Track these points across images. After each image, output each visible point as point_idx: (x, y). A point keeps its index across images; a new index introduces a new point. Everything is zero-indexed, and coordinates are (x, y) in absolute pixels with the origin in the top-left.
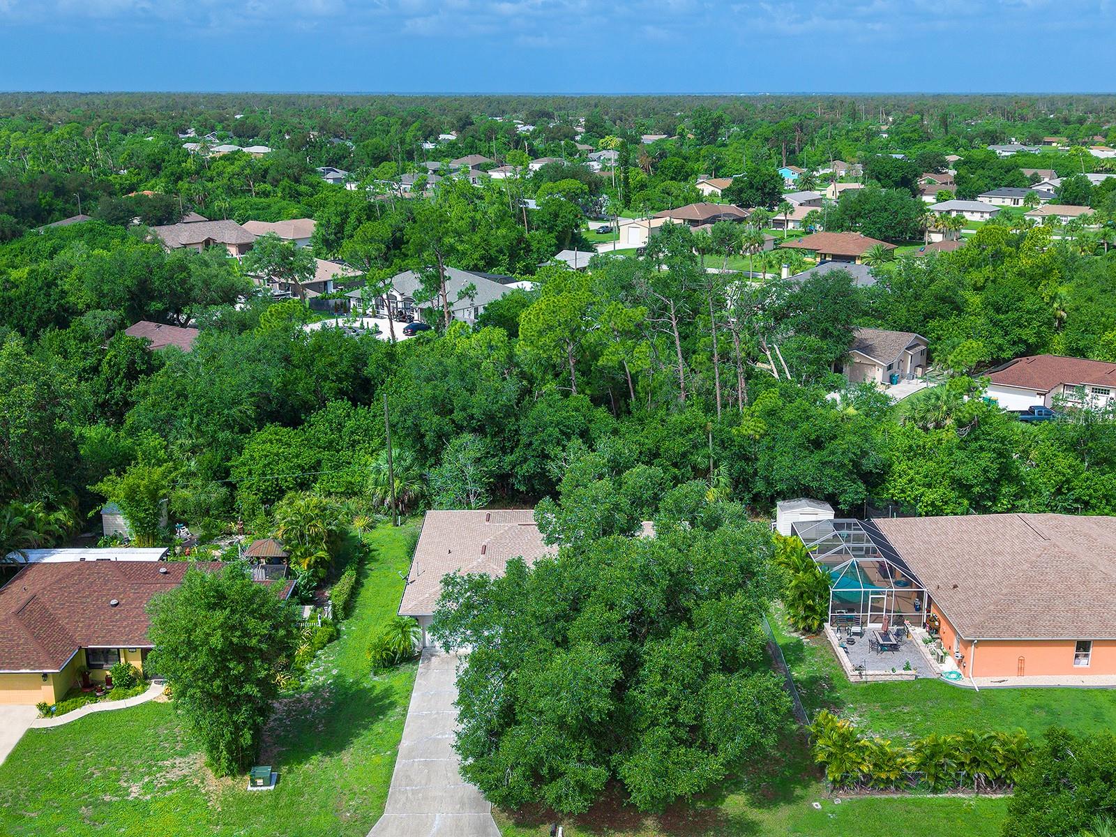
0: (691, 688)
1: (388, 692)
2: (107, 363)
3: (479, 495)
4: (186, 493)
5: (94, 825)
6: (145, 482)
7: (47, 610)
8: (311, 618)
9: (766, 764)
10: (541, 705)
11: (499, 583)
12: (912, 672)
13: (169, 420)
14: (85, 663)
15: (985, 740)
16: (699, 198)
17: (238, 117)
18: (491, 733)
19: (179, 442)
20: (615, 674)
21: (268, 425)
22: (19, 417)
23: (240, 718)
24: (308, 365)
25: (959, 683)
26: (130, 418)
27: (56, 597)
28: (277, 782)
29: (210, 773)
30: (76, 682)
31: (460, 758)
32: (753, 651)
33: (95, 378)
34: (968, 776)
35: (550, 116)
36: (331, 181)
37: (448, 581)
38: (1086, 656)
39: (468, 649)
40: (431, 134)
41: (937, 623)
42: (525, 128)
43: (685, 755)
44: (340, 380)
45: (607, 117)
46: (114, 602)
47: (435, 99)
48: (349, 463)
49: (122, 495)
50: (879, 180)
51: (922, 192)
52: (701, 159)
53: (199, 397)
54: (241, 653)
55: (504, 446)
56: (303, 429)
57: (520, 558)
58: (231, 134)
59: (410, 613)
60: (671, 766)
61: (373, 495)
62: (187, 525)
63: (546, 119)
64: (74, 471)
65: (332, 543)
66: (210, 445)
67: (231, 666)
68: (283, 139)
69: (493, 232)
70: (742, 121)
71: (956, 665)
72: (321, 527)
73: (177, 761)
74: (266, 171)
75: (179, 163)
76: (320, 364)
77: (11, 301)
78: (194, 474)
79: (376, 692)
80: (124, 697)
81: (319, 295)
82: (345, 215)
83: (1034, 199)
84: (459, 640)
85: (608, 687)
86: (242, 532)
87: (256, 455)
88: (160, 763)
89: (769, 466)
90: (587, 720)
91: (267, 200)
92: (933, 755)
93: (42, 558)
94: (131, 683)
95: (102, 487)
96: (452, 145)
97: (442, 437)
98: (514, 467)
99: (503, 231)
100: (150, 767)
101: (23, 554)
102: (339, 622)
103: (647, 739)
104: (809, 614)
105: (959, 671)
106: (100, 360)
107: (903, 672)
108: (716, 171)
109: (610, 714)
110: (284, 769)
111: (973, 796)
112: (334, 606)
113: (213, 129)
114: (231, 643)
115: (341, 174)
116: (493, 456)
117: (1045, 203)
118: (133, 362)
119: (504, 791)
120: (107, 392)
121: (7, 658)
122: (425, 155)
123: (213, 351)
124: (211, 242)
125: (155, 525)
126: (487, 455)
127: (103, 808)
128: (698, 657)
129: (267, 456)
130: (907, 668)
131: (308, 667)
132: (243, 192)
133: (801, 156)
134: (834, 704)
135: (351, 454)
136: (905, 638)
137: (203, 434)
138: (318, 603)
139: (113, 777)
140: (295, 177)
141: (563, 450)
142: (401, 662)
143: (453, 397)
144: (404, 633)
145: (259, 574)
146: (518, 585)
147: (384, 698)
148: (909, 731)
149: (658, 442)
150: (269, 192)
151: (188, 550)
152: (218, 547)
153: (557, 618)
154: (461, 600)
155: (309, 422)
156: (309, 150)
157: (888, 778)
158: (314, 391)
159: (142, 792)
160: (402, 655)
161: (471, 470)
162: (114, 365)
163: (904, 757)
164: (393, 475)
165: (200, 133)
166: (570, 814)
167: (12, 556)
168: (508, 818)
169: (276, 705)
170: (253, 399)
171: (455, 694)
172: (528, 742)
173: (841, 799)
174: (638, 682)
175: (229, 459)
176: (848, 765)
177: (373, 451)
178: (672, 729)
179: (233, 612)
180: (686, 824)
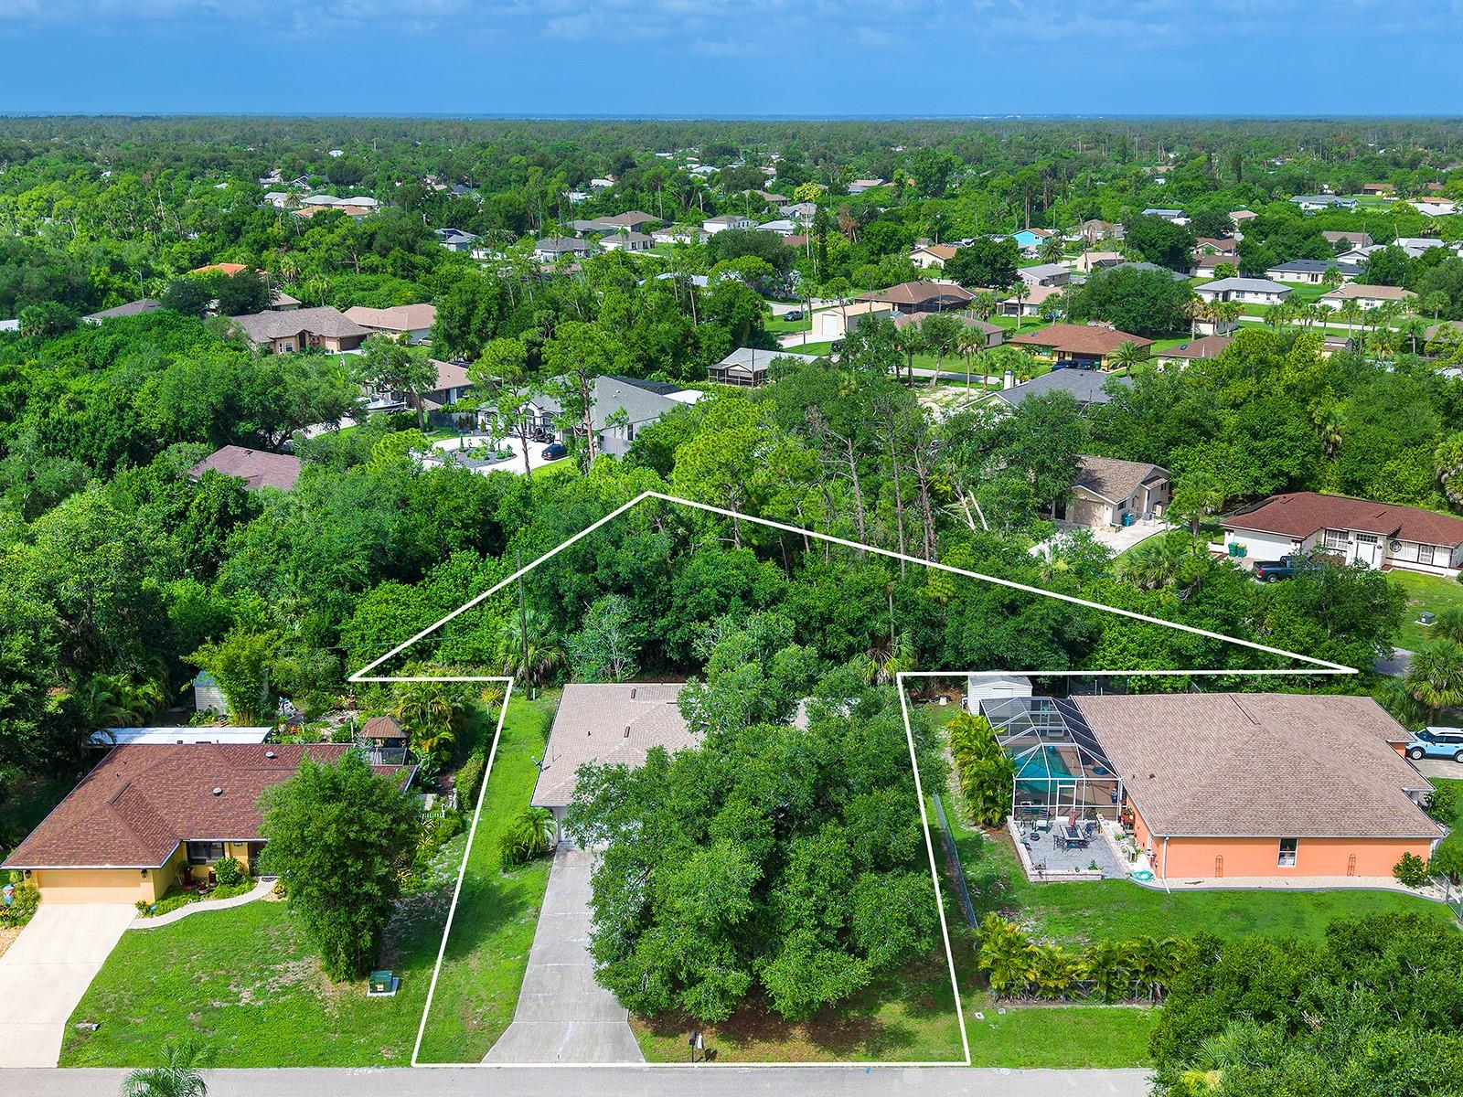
0: (841, 888)
1: (518, 892)
2: (196, 507)
3: (626, 665)
4: (290, 662)
5: (204, 1032)
6: (246, 652)
7: (144, 799)
8: (434, 808)
9: (929, 971)
10: (678, 905)
11: (638, 774)
12: (1098, 872)
13: (269, 575)
14: (185, 857)
15: (1162, 946)
16: (914, 275)
17: (334, 153)
18: (628, 935)
19: (281, 601)
20: (755, 872)
21: (383, 581)
22: (105, 579)
23: (359, 918)
24: (429, 509)
25: (1150, 884)
26: (224, 574)
27: (153, 785)
28: (398, 988)
29: (326, 978)
30: (176, 878)
31: (594, 961)
32: (906, 849)
33: (182, 525)
34: (1143, 985)
35: (733, 153)
36: (453, 248)
37: (584, 772)
38: (1293, 855)
39: (604, 845)
40: (580, 179)
41: (1131, 817)
42: (702, 169)
43: (830, 959)
44: (466, 527)
45: (806, 154)
46: (217, 790)
47: (586, 127)
48: (476, 626)
49: (220, 666)
50: (1142, 250)
51: (1197, 265)
52: (921, 217)
53: (305, 551)
54: (359, 849)
55: (654, 609)
56: (423, 586)
57: (661, 747)
58: (326, 178)
59: (544, 804)
60: (814, 970)
61: (504, 663)
62: (291, 698)
63: (728, 157)
64: (163, 638)
65: (457, 721)
66: (316, 605)
67: (349, 862)
68: (392, 188)
69: (653, 326)
70: (980, 160)
71: (1148, 864)
72: (445, 705)
73: (291, 965)
74: (372, 236)
75: (264, 227)
76: (443, 508)
77: (77, 426)
78: (298, 640)
79: (505, 891)
80: (230, 895)
81: (440, 406)
82: (471, 306)
83: (1336, 276)
84: (595, 835)
85: (747, 886)
86: (354, 707)
87: (370, 617)
88: (272, 967)
89: (958, 633)
90: (726, 921)
91: (374, 278)
92: (1106, 962)
93: (132, 738)
94: (236, 880)
95: (197, 657)
96: (607, 196)
97: (583, 598)
98: (666, 633)
99: (664, 326)
100: (262, 971)
101: (110, 734)
102: (464, 812)
103: (790, 942)
104: (989, 805)
105: (1152, 871)
106: (188, 504)
107: (1088, 872)
108: (940, 234)
109: (751, 916)
110: (406, 974)
111: (1150, 1006)
112: (459, 794)
113: (303, 172)
114: (348, 837)
115: (467, 237)
116: (642, 620)
117: (1350, 281)
118: (225, 505)
119: (639, 997)
120: (197, 540)
121: (103, 852)
122: (572, 211)
123: (319, 494)
124: (307, 335)
125: (256, 700)
126: (634, 619)
127: (214, 1015)
128: (847, 855)
129: (382, 619)
130: (1093, 867)
131: (430, 863)
132: (345, 267)
133: (1050, 212)
134: (1010, 906)
135: (478, 614)
136: (1094, 833)
137: (309, 593)
138: (442, 792)
139: (223, 981)
140: (408, 243)
141: (711, 626)
142: (534, 858)
143: (596, 552)
144: (536, 826)
145: (375, 759)
146: (659, 776)
147: (513, 898)
148: (1088, 937)
149: (831, 605)
150: (377, 267)
151: (293, 728)
152: (327, 725)
153: (698, 813)
154: (597, 792)
155: (431, 576)
156: (426, 206)
157: (1056, 987)
158: (436, 540)
159: (254, 997)
160: (535, 850)
161: (615, 637)
162: (204, 510)
163: (1075, 963)
164: (527, 641)
165: (287, 178)
166: (710, 1022)
167: (97, 735)
168: (646, 1026)
169: (397, 904)
170: (366, 552)
171: (589, 893)
172: (665, 945)
173: (1006, 1010)
174: (784, 882)
175: (338, 622)
176: (1013, 972)
177: (504, 611)
178: (817, 931)
179: (351, 804)
180: (836, 1035)
